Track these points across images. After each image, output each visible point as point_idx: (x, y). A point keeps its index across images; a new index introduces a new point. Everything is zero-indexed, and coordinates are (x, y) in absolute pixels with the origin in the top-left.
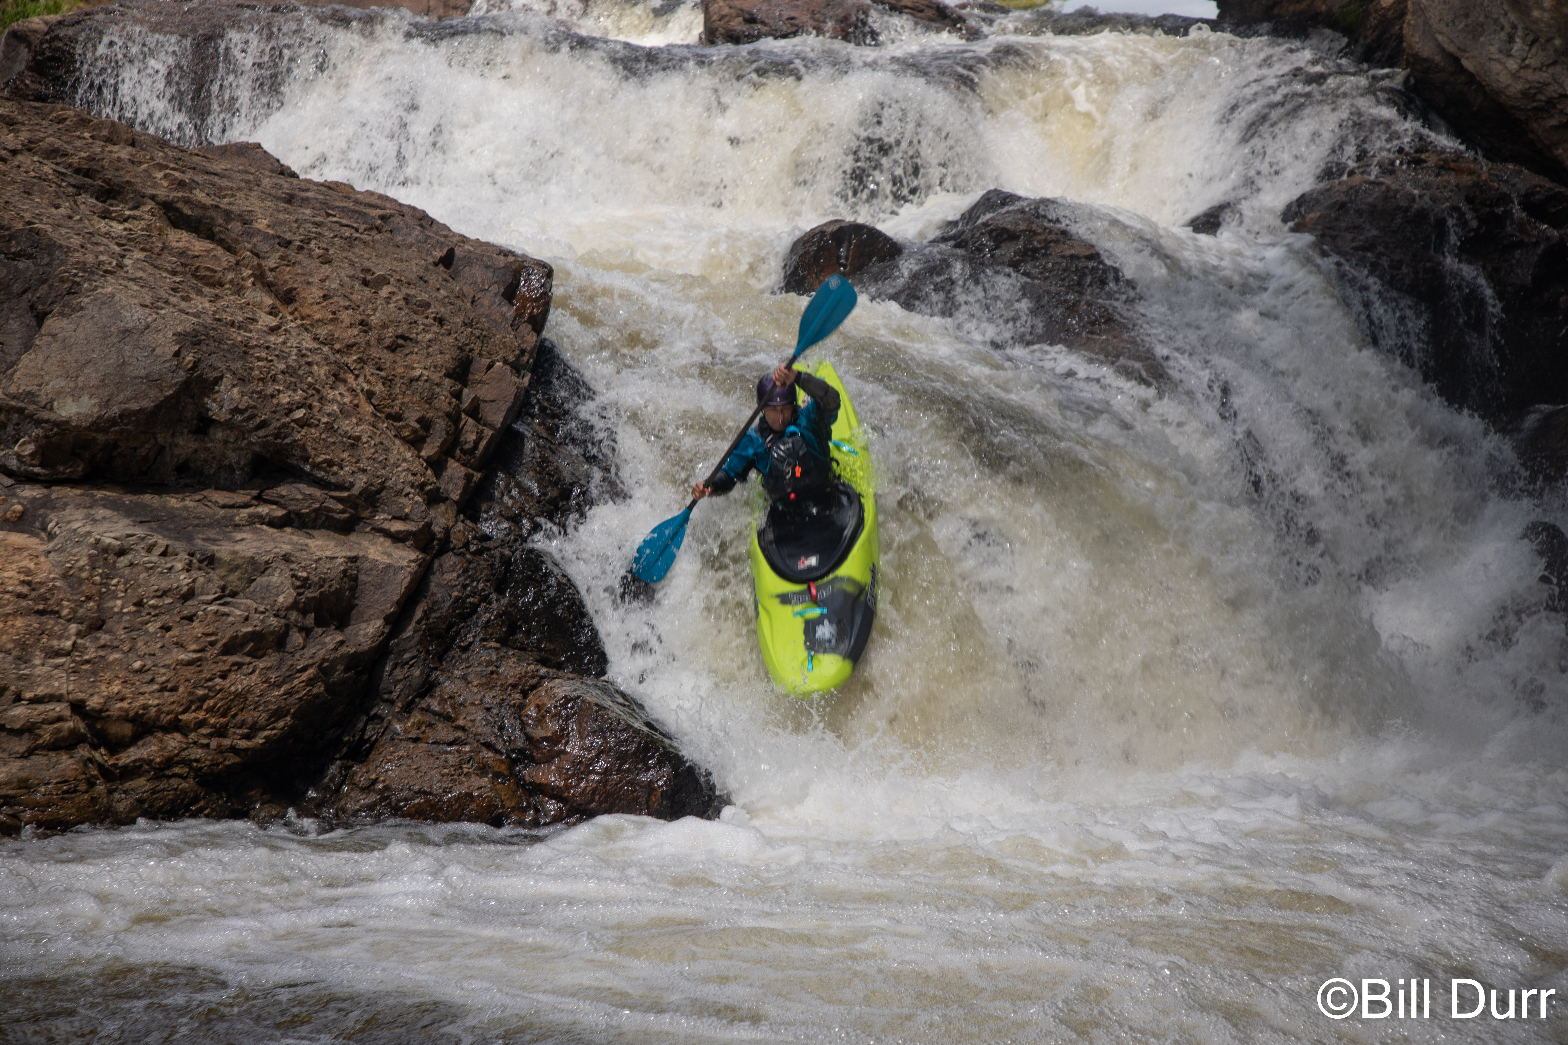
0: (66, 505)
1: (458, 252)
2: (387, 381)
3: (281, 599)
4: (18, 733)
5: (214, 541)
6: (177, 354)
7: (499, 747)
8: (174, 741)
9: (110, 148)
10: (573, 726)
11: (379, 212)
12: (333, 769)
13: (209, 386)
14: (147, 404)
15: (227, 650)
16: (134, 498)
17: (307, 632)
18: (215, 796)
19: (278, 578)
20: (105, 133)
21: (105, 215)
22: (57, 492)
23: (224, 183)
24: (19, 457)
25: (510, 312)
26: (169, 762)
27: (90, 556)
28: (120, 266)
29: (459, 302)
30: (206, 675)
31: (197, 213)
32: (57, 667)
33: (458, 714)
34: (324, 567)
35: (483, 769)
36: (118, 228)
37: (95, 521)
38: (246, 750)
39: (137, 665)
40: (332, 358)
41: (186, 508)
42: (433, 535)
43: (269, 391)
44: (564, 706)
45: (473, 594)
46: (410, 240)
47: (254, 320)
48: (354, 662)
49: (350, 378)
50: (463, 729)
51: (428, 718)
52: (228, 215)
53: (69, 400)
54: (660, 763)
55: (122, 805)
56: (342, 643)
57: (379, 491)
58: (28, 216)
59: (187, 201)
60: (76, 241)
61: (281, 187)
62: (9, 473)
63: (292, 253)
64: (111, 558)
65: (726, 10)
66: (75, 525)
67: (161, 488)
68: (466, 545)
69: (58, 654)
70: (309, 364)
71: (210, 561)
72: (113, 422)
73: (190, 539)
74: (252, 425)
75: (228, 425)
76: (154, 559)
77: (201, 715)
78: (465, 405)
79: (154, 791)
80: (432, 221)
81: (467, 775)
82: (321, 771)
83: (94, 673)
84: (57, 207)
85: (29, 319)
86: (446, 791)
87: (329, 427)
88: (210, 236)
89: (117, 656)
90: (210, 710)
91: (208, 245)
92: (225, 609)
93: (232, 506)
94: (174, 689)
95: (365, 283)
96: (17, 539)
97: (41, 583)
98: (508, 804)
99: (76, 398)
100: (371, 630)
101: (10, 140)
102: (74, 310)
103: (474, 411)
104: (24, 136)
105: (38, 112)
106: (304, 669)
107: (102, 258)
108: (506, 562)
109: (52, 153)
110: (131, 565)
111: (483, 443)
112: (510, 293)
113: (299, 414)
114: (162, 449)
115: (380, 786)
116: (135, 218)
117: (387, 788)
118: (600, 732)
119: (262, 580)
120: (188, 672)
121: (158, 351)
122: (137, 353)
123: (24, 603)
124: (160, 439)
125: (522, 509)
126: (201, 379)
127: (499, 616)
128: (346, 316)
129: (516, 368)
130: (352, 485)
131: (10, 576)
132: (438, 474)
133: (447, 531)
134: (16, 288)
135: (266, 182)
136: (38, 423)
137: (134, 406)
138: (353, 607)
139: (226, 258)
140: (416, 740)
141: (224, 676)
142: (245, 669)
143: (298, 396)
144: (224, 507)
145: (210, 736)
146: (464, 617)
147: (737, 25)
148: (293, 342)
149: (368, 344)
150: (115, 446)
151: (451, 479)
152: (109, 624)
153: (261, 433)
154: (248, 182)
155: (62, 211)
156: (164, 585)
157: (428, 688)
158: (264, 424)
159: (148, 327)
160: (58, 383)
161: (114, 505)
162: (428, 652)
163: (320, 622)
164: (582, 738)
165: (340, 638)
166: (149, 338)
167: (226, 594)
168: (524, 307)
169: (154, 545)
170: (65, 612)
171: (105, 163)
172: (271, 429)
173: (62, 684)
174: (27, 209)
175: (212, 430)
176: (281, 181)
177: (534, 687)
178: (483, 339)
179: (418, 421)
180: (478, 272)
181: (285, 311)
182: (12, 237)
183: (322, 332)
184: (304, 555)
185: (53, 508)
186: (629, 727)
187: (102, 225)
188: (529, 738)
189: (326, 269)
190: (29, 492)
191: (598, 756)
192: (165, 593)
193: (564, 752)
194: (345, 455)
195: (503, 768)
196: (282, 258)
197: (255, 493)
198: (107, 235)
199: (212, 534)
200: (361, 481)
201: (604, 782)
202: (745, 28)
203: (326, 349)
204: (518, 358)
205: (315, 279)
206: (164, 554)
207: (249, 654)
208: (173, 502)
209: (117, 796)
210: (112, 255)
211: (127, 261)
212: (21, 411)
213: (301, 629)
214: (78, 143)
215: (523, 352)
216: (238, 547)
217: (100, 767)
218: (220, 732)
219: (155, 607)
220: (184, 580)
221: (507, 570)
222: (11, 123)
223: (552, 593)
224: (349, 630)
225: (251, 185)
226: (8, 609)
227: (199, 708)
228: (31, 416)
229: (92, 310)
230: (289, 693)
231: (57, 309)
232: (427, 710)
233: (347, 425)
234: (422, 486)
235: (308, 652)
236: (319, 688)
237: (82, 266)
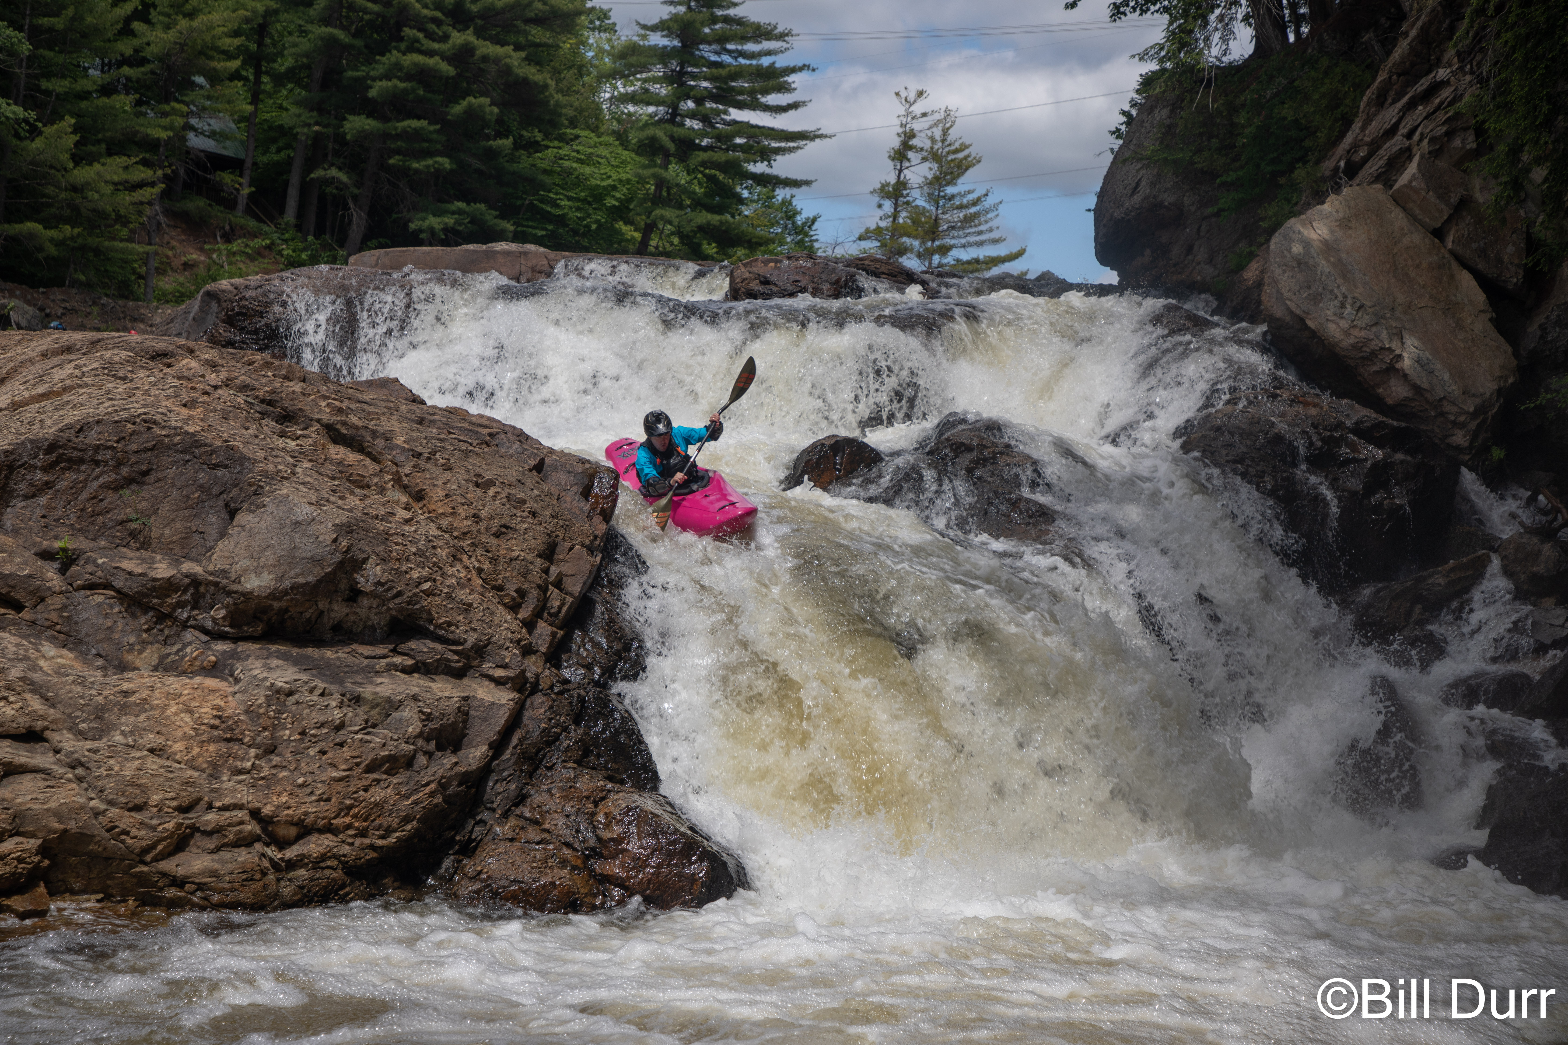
0: (248, 656)
1: (547, 461)
2: (494, 561)
3: (410, 730)
4: (209, 834)
5: (360, 684)
6: (335, 540)
7: (576, 845)
8: (327, 841)
9: (287, 383)
10: (633, 830)
11: (488, 431)
12: (447, 863)
13: (358, 565)
14: (311, 579)
15: (369, 769)
16: (300, 651)
17: (430, 755)
18: (358, 883)
19: (408, 713)
20: (283, 372)
21: (282, 435)
22: (242, 647)
23: (372, 409)
24: (214, 620)
25: (586, 507)
26: (323, 857)
27: (267, 696)
28: (294, 473)
29: (547, 499)
30: (352, 789)
31: (351, 432)
32: (240, 782)
33: (544, 820)
34: (444, 704)
35: (564, 863)
36: (292, 444)
37: (270, 669)
38: (382, 847)
39: (301, 781)
40: (452, 543)
41: (339, 658)
42: (526, 680)
43: (404, 569)
44: (626, 814)
45: (557, 725)
46: (511, 452)
47: (393, 514)
48: (465, 778)
49: (465, 558)
50: (548, 831)
51: (521, 823)
52: (374, 434)
53: (253, 575)
54: (701, 860)
55: (287, 890)
56: (456, 764)
57: (486, 646)
58: (225, 436)
59: (344, 423)
60: (261, 454)
61: (414, 412)
62: (206, 632)
63: (422, 463)
64: (282, 698)
65: (747, 275)
66: (256, 672)
67: (320, 643)
68: (551, 688)
69: (240, 772)
70: (434, 547)
71: (357, 700)
72: (285, 593)
73: (342, 683)
74: (390, 594)
75: (372, 595)
76: (315, 698)
77: (347, 820)
78: (552, 579)
79: (311, 880)
80: (528, 437)
81: (551, 868)
82: (439, 864)
83: (268, 787)
84: (247, 429)
85: (224, 515)
86: (535, 880)
87: (449, 596)
88: (361, 450)
89: (285, 774)
90: (355, 816)
91: (359, 456)
92: (368, 738)
93: (374, 657)
94: (328, 800)
95: (477, 485)
96: (211, 683)
97: (229, 717)
98: (582, 891)
99: (258, 574)
100: (478, 754)
101: (212, 378)
102: (258, 507)
103: (558, 584)
104: (223, 375)
105: (233, 356)
106: (427, 784)
107: (280, 467)
108: (582, 700)
109: (244, 388)
110: (297, 703)
111: (565, 608)
112: (586, 493)
113: (426, 586)
114: (322, 613)
115: (484, 876)
116: (304, 436)
117: (489, 877)
118: (654, 835)
119: (396, 715)
120: (338, 787)
121: (321, 538)
122: (305, 539)
123: (216, 733)
124: (321, 606)
125: (594, 659)
126: (353, 560)
127: (576, 742)
128: (462, 511)
129: (591, 550)
130: (465, 640)
131: (206, 711)
132: (530, 633)
133: (537, 676)
134: (215, 490)
135: (403, 408)
136: (229, 593)
137: (302, 580)
138: (465, 735)
139: (373, 467)
140: (511, 840)
141: (366, 790)
142: (382, 784)
143: (425, 572)
144: (367, 657)
145: (355, 836)
146: (549, 744)
147: (755, 286)
148: (422, 531)
149: (479, 532)
150: (286, 610)
151: (540, 636)
152: (280, 749)
153: (397, 601)
154: (389, 408)
155: (251, 431)
156: (322, 719)
157: (521, 799)
158: (399, 594)
159: (313, 520)
160: (244, 563)
161: (285, 657)
162: (522, 771)
163: (440, 747)
164: (640, 839)
165: (455, 760)
166: (313, 528)
167: (369, 726)
168: (597, 503)
169: (314, 688)
170: (246, 740)
171: (283, 395)
172: (405, 598)
173: (244, 795)
174: (225, 430)
175: (360, 599)
176: (414, 407)
177: (603, 799)
178: (566, 527)
179: (516, 591)
180: (562, 476)
181: (416, 507)
182: (213, 452)
183: (445, 522)
184: (428, 695)
185: (239, 659)
186: (676, 831)
187: (280, 442)
188: (599, 839)
189: (448, 475)
190: (221, 647)
191: (652, 854)
192: (322, 725)
193: (626, 850)
194: (460, 618)
195: (579, 862)
196: (414, 466)
197: (391, 647)
198: (284, 449)
199: (358, 678)
200: (472, 638)
201: (657, 874)
202: (761, 288)
203: (447, 536)
204: (592, 542)
205: (439, 483)
206: (322, 695)
207: (385, 773)
208: (329, 654)
209: (283, 883)
210: (288, 465)
211: (298, 470)
212: (216, 584)
213: (426, 753)
214: (263, 380)
215: (596, 537)
216: (378, 689)
217: (271, 860)
218: (363, 833)
219: (314, 736)
220: (337, 714)
221: (583, 706)
222: (213, 365)
223: (617, 724)
224: (461, 753)
225: (392, 410)
226: (204, 737)
227: (347, 815)
228: (224, 588)
229: (271, 507)
230: (415, 803)
231: (245, 506)
232: (521, 816)
233: (462, 595)
234: (518, 642)
235: (431, 771)
236: (438, 799)
237: (265, 474)
